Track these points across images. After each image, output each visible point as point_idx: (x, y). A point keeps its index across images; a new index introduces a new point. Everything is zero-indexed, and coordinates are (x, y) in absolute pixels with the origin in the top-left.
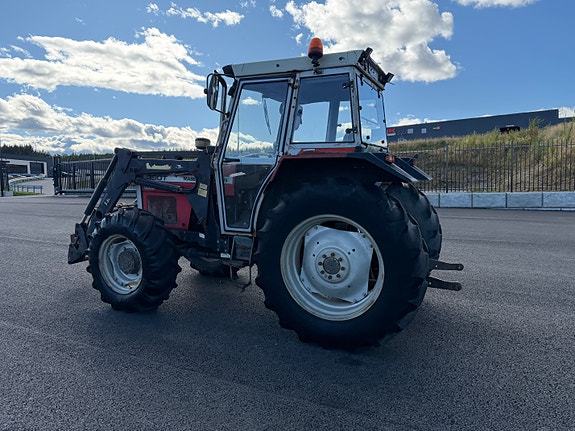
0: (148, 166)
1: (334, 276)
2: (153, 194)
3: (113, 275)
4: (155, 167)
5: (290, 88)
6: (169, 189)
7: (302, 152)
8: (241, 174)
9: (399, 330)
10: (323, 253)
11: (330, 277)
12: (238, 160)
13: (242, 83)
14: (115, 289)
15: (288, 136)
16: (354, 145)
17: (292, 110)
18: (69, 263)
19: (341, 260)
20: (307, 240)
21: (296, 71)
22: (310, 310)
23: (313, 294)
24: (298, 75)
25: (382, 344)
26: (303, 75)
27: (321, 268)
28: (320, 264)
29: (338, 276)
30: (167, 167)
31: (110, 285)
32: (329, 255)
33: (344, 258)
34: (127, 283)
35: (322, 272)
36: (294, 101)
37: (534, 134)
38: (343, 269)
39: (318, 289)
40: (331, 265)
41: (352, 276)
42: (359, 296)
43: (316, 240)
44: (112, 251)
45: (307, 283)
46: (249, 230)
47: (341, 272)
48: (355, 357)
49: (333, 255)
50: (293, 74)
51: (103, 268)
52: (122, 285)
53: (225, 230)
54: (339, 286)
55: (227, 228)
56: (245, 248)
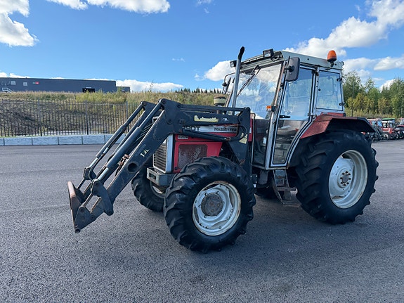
0: (196, 118)
1: (346, 184)
2: (186, 143)
4: (203, 119)
5: (315, 75)
6: (216, 138)
7: (323, 113)
10: (342, 172)
11: (344, 185)
12: (289, 117)
15: (315, 104)
16: (343, 112)
17: (316, 88)
19: (349, 174)
21: (319, 66)
24: (318, 68)
26: (321, 69)
27: (341, 181)
28: (341, 178)
30: (214, 120)
32: (345, 173)
35: (341, 183)
36: (317, 83)
38: (350, 179)
40: (344, 179)
46: (285, 165)
47: (349, 181)
49: (347, 172)
50: (316, 67)
53: (270, 167)
54: (345, 189)
55: (272, 165)
56: (281, 177)
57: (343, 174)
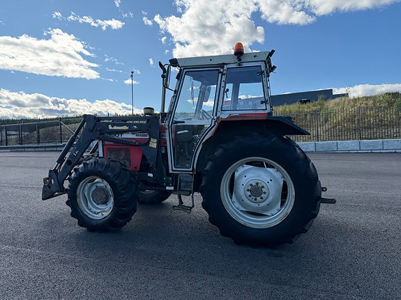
0: (110, 127)
1: (258, 199)
2: (112, 147)
3: (87, 206)
4: (115, 128)
5: (220, 75)
6: (127, 143)
7: (230, 116)
8: (186, 131)
9: (305, 231)
10: (250, 183)
11: (256, 199)
12: (184, 122)
13: (185, 70)
14: (90, 216)
15: (220, 106)
16: (266, 112)
17: (222, 89)
18: (43, 199)
19: (263, 187)
20: (237, 175)
21: (227, 64)
22: (242, 223)
23: (241, 211)
24: (225, 66)
25: (293, 241)
26: (229, 66)
27: (249, 193)
28: (248, 190)
29: (262, 198)
30: (125, 128)
31: (86, 213)
32: (254, 184)
33: (265, 186)
34: (99, 211)
35: (250, 196)
36: (223, 83)
37: (322, 105)
38: (265, 193)
39: (245, 208)
40: (256, 191)
41: (270, 198)
42: (274, 211)
43: (244, 174)
44: (86, 188)
45: (237, 205)
46: (191, 169)
47: (263, 195)
48: (276, 252)
49: (257, 184)
50: (222, 65)
51: (80, 202)
52: (95, 213)
53: (173, 170)
54: (262, 205)
55: (174, 169)
56: (187, 182)
57: (251, 185)
